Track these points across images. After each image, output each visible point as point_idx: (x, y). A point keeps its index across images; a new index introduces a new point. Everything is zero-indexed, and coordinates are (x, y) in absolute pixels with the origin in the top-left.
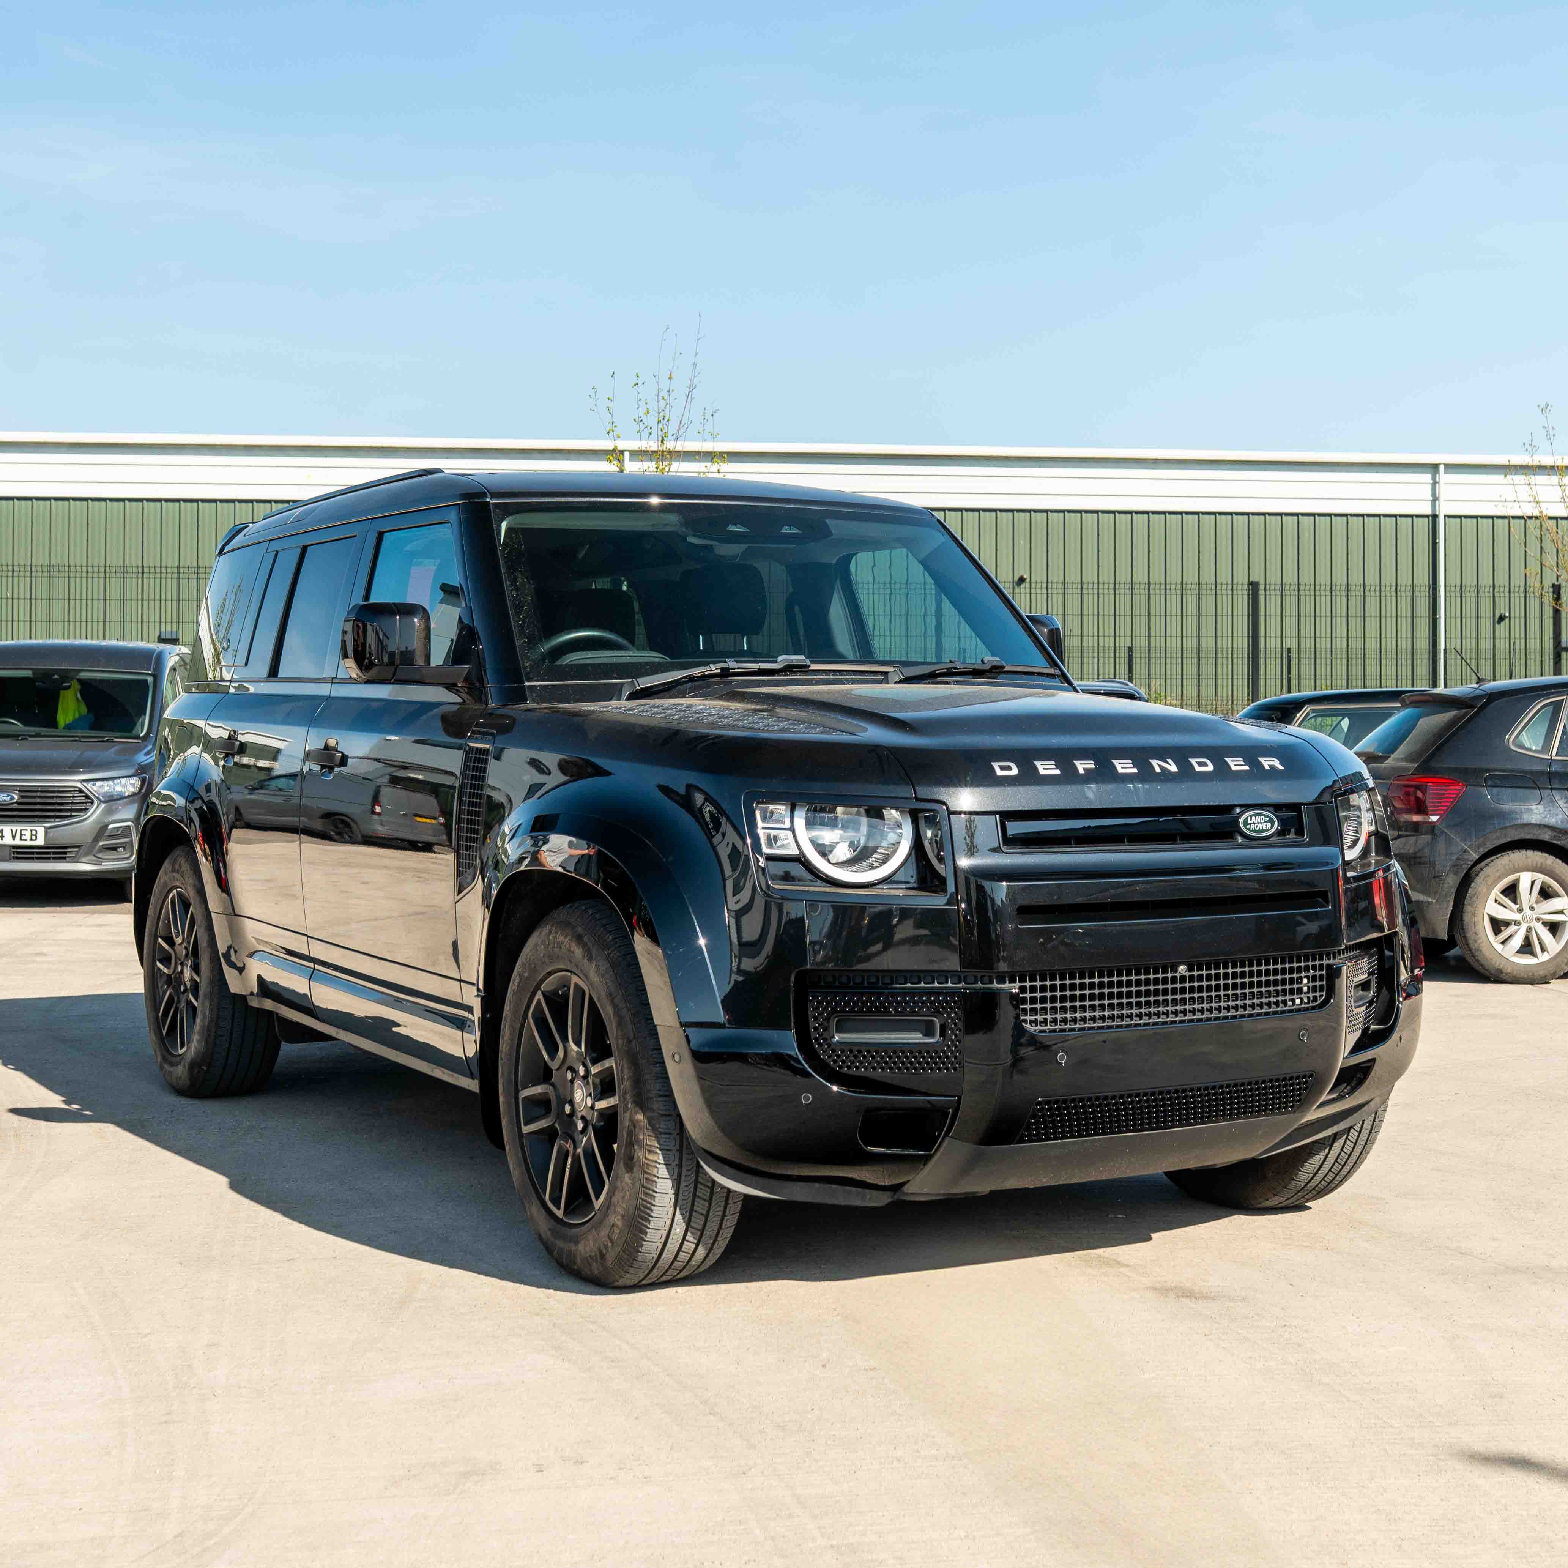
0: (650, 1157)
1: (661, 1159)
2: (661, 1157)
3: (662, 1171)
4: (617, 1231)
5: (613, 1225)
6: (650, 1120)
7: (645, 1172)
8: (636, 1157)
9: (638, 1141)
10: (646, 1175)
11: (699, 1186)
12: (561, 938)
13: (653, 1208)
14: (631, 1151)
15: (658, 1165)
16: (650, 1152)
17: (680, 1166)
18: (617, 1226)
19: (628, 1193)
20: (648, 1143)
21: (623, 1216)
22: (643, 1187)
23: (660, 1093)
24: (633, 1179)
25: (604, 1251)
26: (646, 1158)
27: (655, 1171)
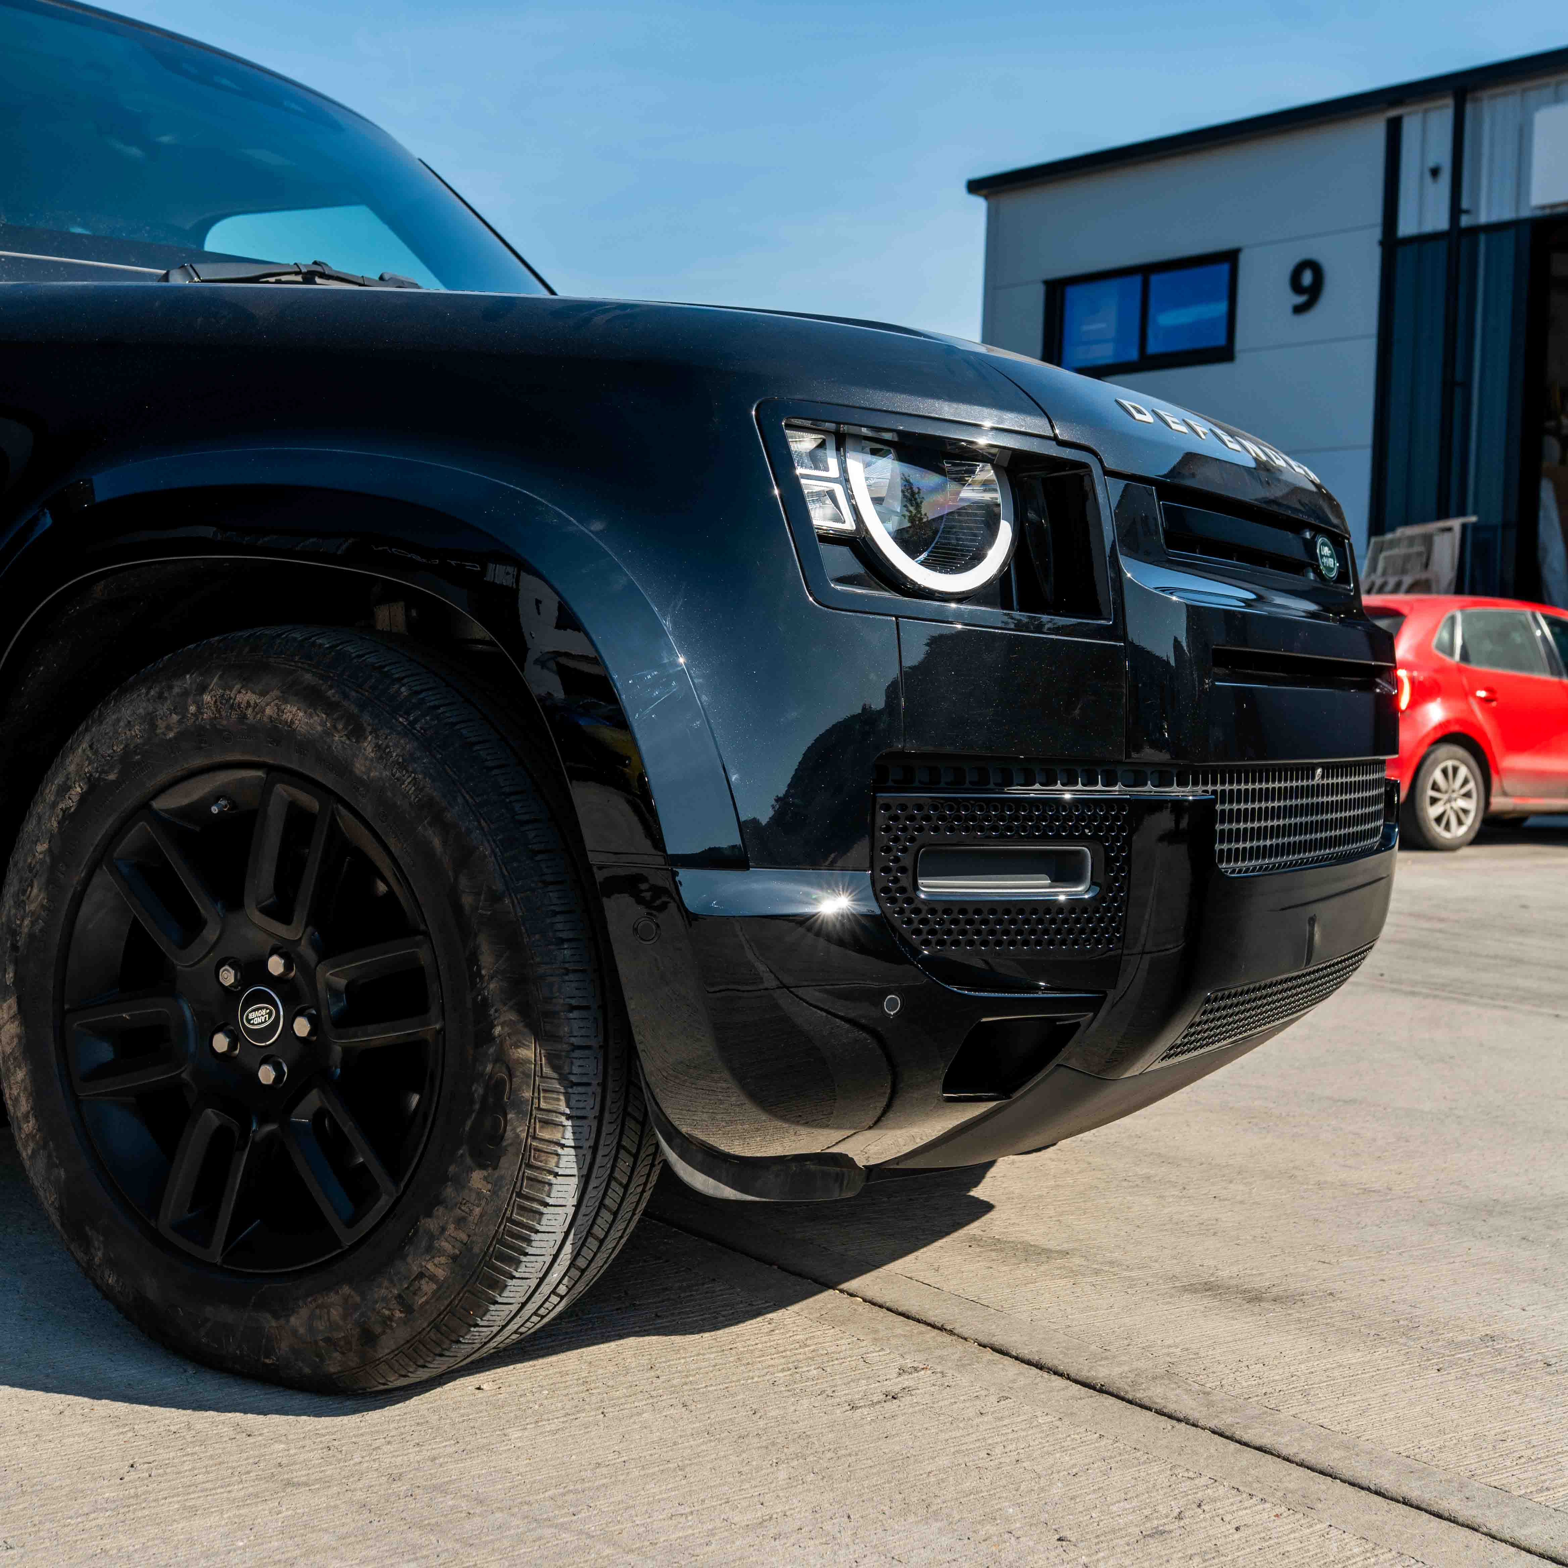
0: (545, 1134)
1: (569, 1138)
2: (569, 1134)
3: (568, 1162)
4: (428, 1287)
5: (421, 1275)
6: (553, 1060)
7: (530, 1166)
8: (509, 1134)
9: (518, 1105)
10: (528, 1172)
11: (613, 1184)
12: (246, 697)
13: (534, 1236)
14: (496, 1125)
15: (560, 1151)
16: (546, 1123)
17: (595, 1149)
18: (433, 1278)
19: (477, 1211)
20: (543, 1105)
21: (454, 1258)
22: (520, 1195)
23: (573, 1002)
24: (497, 1185)
25: (378, 1329)
26: (534, 1138)
27: (552, 1163)
